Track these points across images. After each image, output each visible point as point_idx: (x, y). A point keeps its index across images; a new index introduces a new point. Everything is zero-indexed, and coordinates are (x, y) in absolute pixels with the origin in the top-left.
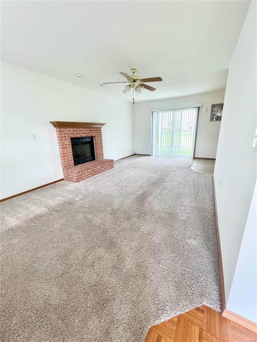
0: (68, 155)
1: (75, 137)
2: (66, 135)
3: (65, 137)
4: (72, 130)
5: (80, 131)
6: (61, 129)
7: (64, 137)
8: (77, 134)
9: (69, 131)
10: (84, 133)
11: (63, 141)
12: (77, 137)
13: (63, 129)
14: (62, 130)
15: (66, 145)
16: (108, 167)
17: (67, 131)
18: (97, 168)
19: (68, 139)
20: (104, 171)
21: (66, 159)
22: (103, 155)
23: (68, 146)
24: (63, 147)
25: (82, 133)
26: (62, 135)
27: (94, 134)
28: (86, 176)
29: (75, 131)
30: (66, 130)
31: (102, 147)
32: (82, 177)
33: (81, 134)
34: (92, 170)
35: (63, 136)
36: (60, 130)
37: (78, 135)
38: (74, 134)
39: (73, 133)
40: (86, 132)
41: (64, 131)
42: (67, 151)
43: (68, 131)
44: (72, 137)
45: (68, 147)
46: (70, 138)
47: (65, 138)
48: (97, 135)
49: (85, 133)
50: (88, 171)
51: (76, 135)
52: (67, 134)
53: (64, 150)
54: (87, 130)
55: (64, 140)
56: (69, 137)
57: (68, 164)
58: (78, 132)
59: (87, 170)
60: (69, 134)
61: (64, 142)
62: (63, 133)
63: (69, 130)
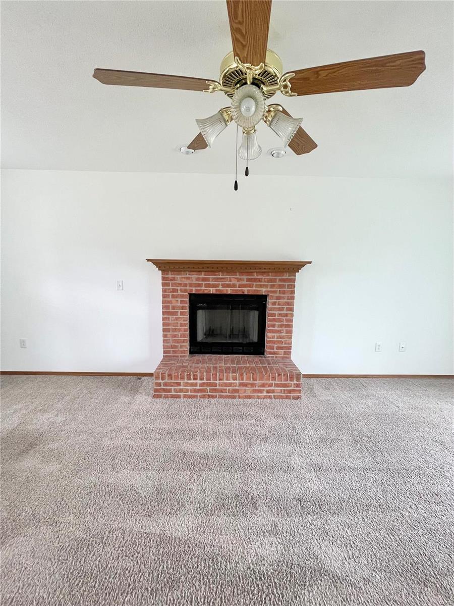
0: (175, 329)
1: (201, 292)
2: (179, 288)
3: (174, 291)
4: (194, 276)
5: (217, 280)
6: (167, 274)
7: (171, 290)
8: (209, 286)
9: (188, 278)
10: (229, 286)
11: (169, 298)
12: (206, 292)
13: (173, 274)
14: (170, 276)
15: (174, 308)
16: (273, 391)
17: (182, 278)
18: (225, 381)
19: (182, 296)
20: (249, 397)
21: (168, 336)
22: (290, 348)
23: (179, 311)
24: (167, 311)
25: (223, 286)
26: (169, 286)
27: (264, 290)
28: (181, 390)
29: (204, 279)
30: (179, 276)
31: (290, 326)
32: (170, 391)
33: (220, 288)
34: (205, 381)
35: (169, 289)
36: (167, 276)
37: (211, 289)
38: (200, 285)
39: (195, 284)
40: (238, 284)
41: (174, 278)
42: (174, 320)
43: (183, 280)
44: (194, 292)
45: (179, 313)
46: (187, 294)
47: (174, 294)
48: (275, 292)
49: (234, 286)
50: (192, 381)
51: (203, 288)
52: (180, 284)
53: (169, 318)
54: (239, 280)
55: (171, 297)
56: (185, 291)
57: (172, 347)
58: (211, 283)
59: (189, 378)
60: (185, 285)
61: (171, 301)
62: (171, 282)
63: (188, 276)
